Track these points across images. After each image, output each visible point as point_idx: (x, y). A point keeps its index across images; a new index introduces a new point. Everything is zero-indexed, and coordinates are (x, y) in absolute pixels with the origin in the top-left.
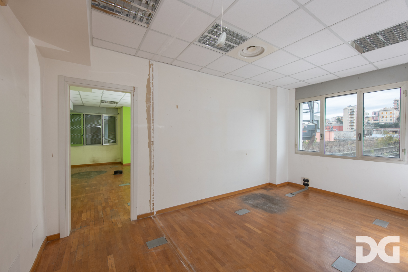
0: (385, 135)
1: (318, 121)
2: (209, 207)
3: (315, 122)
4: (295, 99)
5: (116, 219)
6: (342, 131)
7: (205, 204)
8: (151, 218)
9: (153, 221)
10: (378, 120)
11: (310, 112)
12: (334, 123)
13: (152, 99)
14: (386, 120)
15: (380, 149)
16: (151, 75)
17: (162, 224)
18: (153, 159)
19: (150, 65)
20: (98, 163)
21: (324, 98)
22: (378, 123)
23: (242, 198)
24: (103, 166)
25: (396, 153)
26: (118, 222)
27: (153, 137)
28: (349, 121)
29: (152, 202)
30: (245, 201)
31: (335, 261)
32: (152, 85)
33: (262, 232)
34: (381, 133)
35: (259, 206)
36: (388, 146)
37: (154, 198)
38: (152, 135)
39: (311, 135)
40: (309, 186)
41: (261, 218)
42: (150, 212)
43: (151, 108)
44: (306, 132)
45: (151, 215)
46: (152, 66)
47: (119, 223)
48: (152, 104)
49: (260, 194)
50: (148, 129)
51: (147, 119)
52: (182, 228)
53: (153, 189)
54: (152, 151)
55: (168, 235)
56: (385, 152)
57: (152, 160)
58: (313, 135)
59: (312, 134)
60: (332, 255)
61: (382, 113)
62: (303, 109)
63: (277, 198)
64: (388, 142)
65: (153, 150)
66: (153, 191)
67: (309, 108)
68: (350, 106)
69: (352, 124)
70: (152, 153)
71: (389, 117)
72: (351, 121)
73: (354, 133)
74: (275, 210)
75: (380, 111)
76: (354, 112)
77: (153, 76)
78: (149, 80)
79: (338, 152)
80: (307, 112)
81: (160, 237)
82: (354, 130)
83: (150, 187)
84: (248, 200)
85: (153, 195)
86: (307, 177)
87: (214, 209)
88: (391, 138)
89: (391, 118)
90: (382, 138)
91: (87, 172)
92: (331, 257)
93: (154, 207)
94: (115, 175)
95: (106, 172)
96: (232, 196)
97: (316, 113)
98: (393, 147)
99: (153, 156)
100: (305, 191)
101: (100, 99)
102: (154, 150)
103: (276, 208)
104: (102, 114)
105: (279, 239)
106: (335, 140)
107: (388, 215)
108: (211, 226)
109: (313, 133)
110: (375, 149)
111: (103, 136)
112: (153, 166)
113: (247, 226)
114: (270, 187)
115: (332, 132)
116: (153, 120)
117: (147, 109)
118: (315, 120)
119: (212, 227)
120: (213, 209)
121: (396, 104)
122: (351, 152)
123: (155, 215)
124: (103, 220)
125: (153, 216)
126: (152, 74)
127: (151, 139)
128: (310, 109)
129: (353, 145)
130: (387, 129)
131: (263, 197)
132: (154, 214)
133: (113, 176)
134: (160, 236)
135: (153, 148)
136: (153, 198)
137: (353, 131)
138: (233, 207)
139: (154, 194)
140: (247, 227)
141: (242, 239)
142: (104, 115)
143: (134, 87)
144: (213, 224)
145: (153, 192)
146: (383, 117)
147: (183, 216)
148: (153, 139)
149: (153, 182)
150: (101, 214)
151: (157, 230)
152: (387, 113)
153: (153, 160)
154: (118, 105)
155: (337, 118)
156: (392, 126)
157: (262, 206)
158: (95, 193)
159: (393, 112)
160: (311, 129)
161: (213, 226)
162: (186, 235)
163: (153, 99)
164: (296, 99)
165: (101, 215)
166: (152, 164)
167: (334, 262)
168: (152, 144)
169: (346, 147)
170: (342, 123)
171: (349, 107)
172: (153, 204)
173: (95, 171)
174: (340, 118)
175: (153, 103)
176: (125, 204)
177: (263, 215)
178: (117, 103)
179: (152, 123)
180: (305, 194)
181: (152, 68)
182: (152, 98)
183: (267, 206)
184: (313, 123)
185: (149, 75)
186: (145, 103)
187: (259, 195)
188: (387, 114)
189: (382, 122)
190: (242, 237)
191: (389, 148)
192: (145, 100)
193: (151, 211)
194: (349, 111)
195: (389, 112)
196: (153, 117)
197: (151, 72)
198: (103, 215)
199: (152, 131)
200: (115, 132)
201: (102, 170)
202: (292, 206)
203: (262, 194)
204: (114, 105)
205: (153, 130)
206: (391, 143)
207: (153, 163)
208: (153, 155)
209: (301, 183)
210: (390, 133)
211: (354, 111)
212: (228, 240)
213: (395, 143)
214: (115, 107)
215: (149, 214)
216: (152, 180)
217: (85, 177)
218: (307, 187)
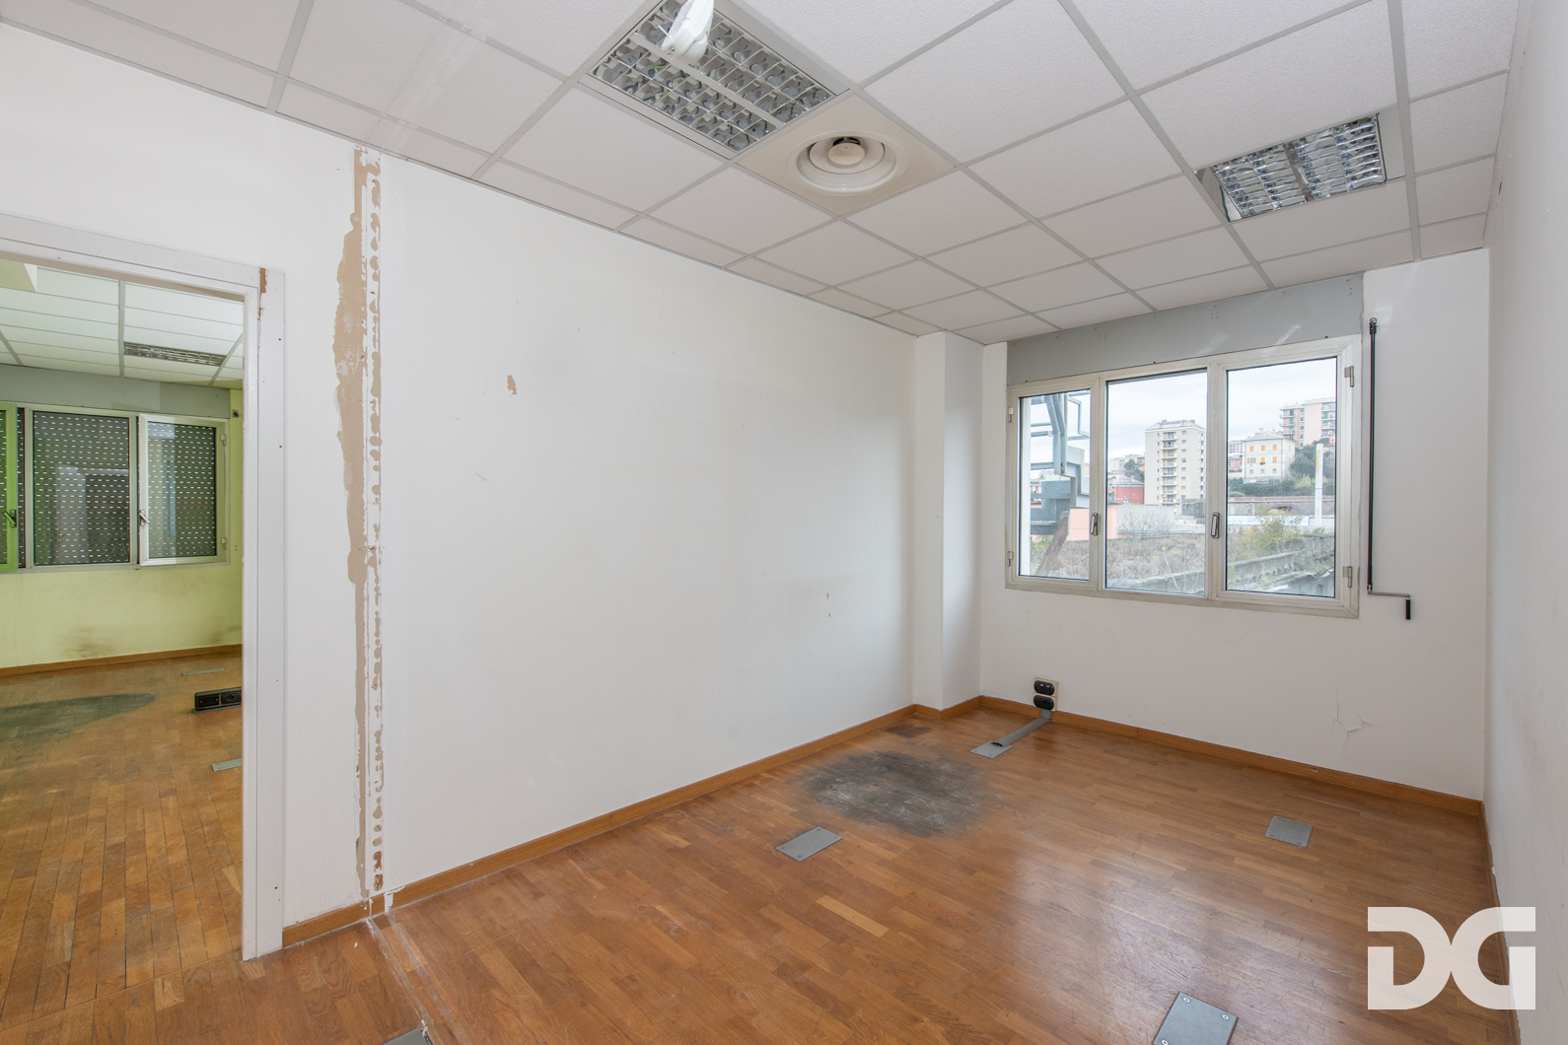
0: (1262, 519)
1: (1078, 467)
2: (665, 836)
3: (1070, 472)
4: (1005, 383)
5: (149, 965)
6: (1141, 506)
7: (649, 826)
8: (367, 927)
9: (374, 948)
10: (1240, 471)
11: (1054, 432)
12: (1118, 476)
13: (374, 340)
14: (1263, 470)
15: (1251, 564)
16: (366, 221)
17: (418, 958)
18: (377, 634)
19: (361, 172)
20: (110, 656)
21: (1105, 383)
22: (1241, 479)
23: (811, 778)
24: (140, 671)
25: (1292, 577)
26: (159, 980)
27: (377, 529)
28: (1161, 470)
29: (370, 851)
30: (822, 793)
31: (1163, 1017)
32: (370, 271)
33: (886, 929)
34: (1249, 513)
35: (877, 811)
36: (1271, 554)
37: (384, 829)
38: (371, 515)
39: (1058, 519)
40: (1053, 710)
41: (883, 862)
42: (357, 899)
43: (367, 382)
44: (1039, 507)
45: (366, 914)
46: (370, 176)
47: (168, 984)
48: (370, 361)
49: (880, 754)
50: (348, 487)
51: (339, 434)
52: (525, 965)
53: (378, 785)
54: (372, 594)
55: (442, 1017)
56: (1263, 572)
57: (370, 640)
58: (1062, 517)
59: (1058, 513)
60: (1150, 994)
61: (1252, 449)
62: (1033, 422)
63: (946, 767)
64: (1270, 542)
65: (377, 589)
66: (378, 795)
67: (1049, 421)
68: (1164, 422)
69: (1169, 483)
70: (371, 608)
71: (1268, 460)
72: (1166, 472)
73: (1175, 510)
74: (938, 818)
75: (1245, 441)
76: (1175, 441)
77: (375, 223)
78: (352, 243)
79: (1133, 576)
80: (1045, 434)
81: (396, 1033)
82: (1175, 501)
83: (362, 777)
84: (835, 786)
85: (378, 814)
86: (1046, 676)
87: (686, 843)
88: (1276, 527)
89: (1276, 466)
90: (1255, 529)
91: (33, 706)
92: (1150, 1003)
93: (385, 871)
94: (202, 714)
95: (151, 699)
96: (768, 776)
97: (1073, 438)
98: (1283, 558)
99: (378, 621)
100: (1039, 729)
101: (113, 332)
102: (382, 591)
103: (941, 811)
104: (136, 414)
105: (957, 951)
106: (1121, 536)
107: (1305, 797)
108: (667, 931)
109: (1064, 512)
110: (1236, 563)
111: (140, 519)
112: (378, 668)
113: (826, 910)
114: (917, 723)
115: (1114, 506)
116: (376, 441)
117: (339, 389)
118: (1069, 464)
119: (672, 938)
120: (683, 843)
121: (1288, 421)
122: (1173, 575)
123: (387, 910)
124: (64, 977)
125: (375, 920)
126: (374, 216)
127: (365, 539)
128: (1053, 423)
129: (1173, 552)
130: (1264, 499)
131: (890, 769)
132: (383, 909)
133: (192, 718)
134: (396, 1030)
135: (377, 581)
136: (378, 828)
137: (1172, 505)
138: (772, 825)
139: (384, 810)
140: (826, 912)
141: (807, 975)
142: (145, 418)
143: (263, 272)
144: (677, 922)
145: (379, 800)
146: (1253, 461)
147: (537, 895)
148: (377, 536)
149: (378, 749)
150: (63, 942)
151: (386, 995)
152: (1263, 448)
153: (378, 642)
154: (226, 373)
155: (1127, 461)
156: (1277, 490)
157: (887, 808)
158: (53, 823)
159: (1279, 448)
160: (1058, 497)
161: (679, 930)
162: (538, 999)
163: (376, 341)
164: (1011, 384)
165: (63, 950)
166: (371, 661)
167: (1162, 1025)
168: (373, 562)
169: (1155, 557)
170: (1141, 477)
171: (1161, 424)
172: (378, 856)
173: (88, 698)
174: (1136, 461)
175: (377, 357)
176: (225, 870)
177: (892, 848)
178: (219, 360)
179: (370, 458)
180: (1041, 740)
181: (371, 185)
182: (371, 333)
183: (907, 806)
184: (1062, 473)
185: (356, 218)
186: (333, 356)
187: (877, 758)
188: (1265, 452)
189: (1252, 476)
190: (804, 967)
191: (1272, 559)
192: (332, 341)
193: (365, 892)
194: (1162, 439)
195: (1269, 445)
196: (376, 428)
197: (368, 207)
198: (74, 946)
199: (368, 495)
200: (215, 500)
201: (130, 690)
202: (1000, 796)
203: (886, 756)
204: (205, 372)
205: (376, 490)
206: (1277, 542)
207: (378, 653)
208: (377, 613)
209: (1026, 697)
210: (1272, 511)
211: (1176, 438)
212: (742, 995)
213: (1287, 544)
214: (212, 382)
215: (357, 910)
216: (373, 739)
217: (14, 733)
218: (1046, 713)
